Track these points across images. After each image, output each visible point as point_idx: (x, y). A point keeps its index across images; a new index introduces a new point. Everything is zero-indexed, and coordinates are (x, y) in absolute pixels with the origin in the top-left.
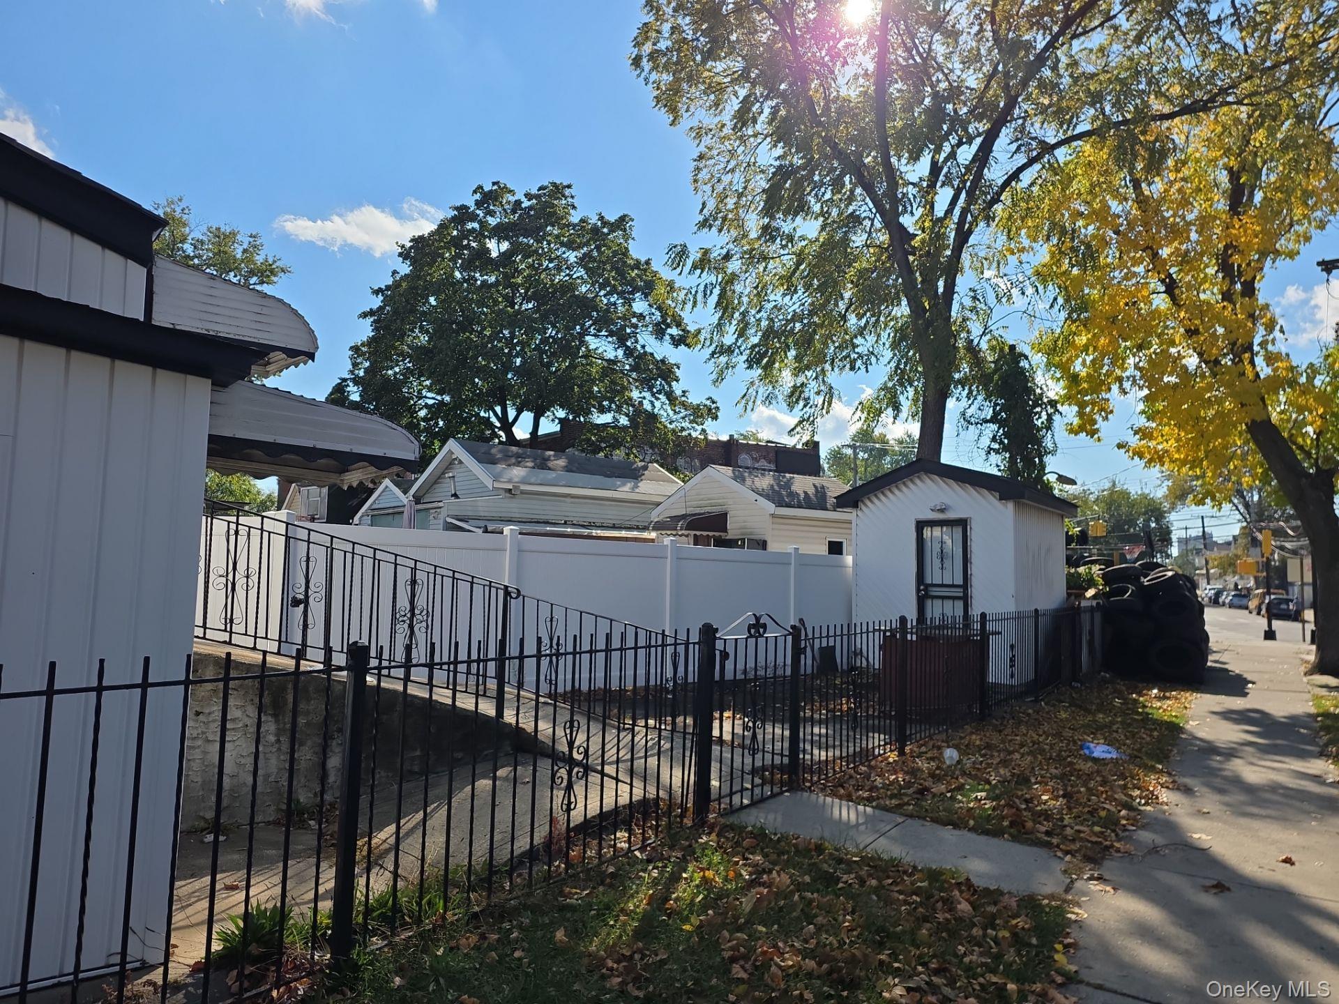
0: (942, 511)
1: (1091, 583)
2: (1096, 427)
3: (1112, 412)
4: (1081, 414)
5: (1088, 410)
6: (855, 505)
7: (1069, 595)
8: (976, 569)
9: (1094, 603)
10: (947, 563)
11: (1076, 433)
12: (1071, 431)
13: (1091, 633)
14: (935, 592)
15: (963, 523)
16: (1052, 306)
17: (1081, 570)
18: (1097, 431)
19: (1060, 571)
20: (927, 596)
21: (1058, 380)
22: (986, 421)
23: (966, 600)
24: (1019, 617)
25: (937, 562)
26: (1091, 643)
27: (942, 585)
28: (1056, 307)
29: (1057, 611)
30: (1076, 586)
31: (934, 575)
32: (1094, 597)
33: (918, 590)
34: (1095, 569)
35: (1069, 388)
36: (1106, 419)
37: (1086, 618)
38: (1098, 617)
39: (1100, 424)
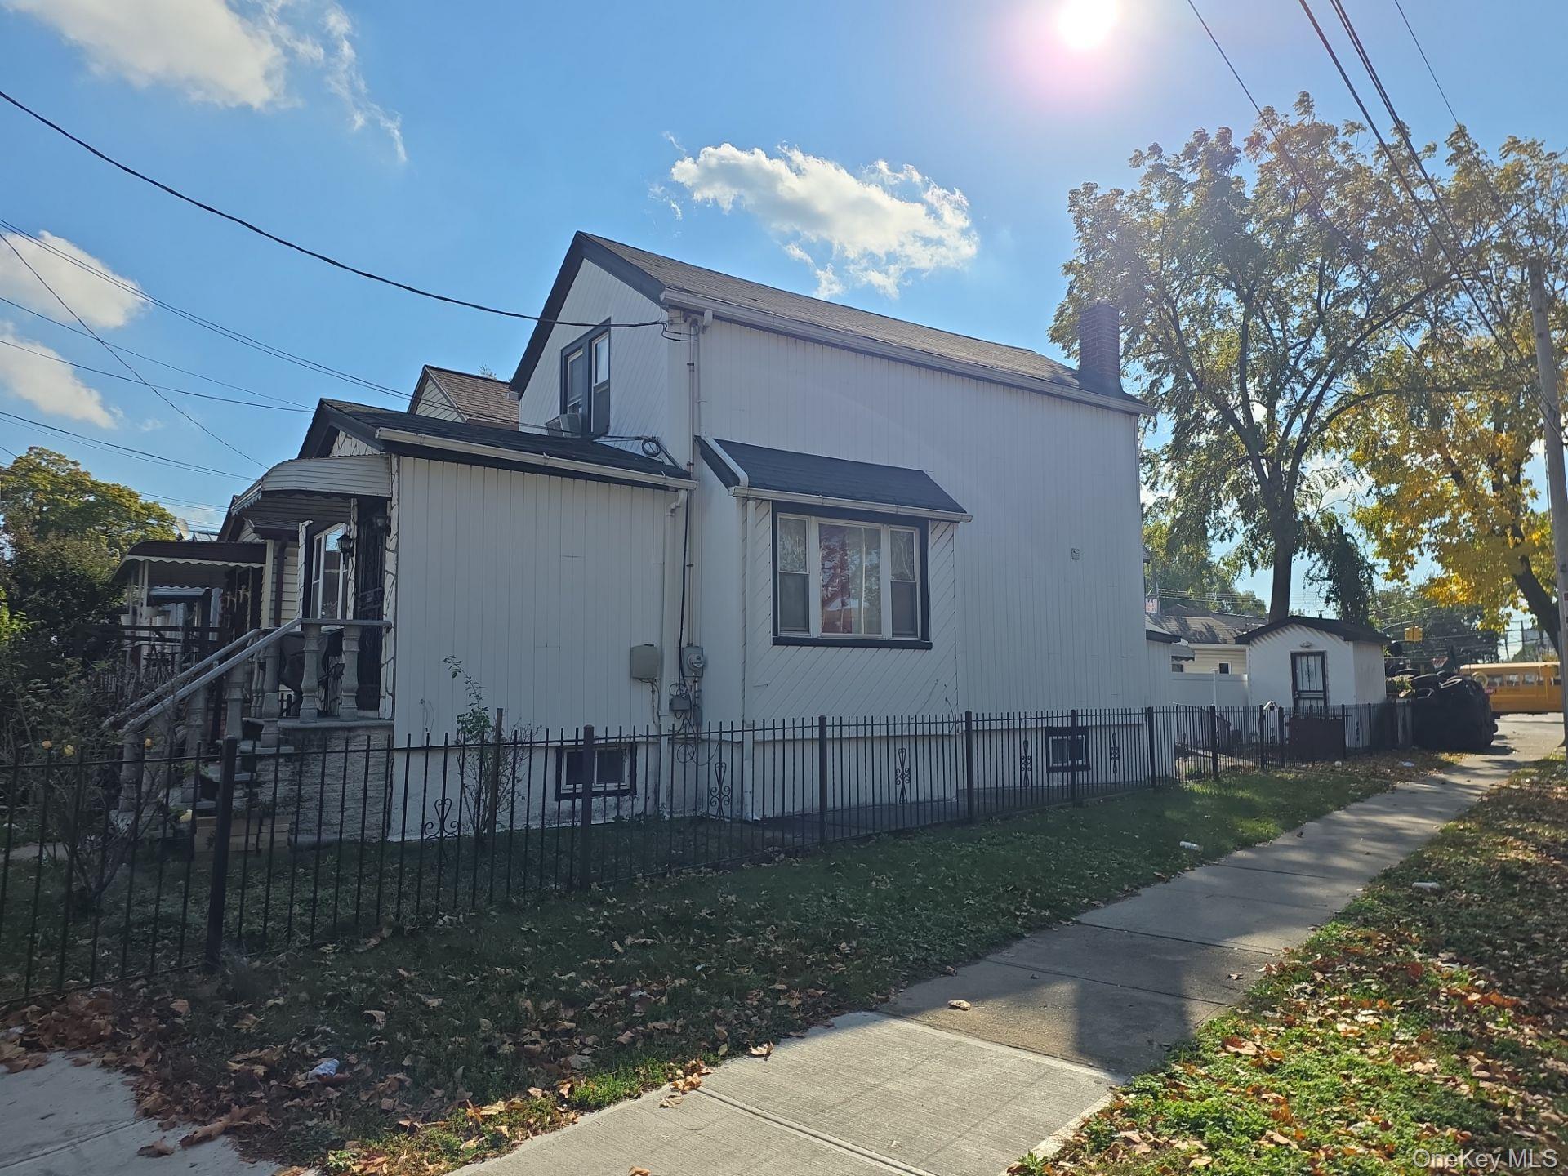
0: (1307, 647)
1: (1402, 687)
2: (1405, 574)
3: (1416, 563)
4: (1392, 566)
5: (1397, 564)
6: (1248, 643)
7: (1388, 696)
8: (1331, 681)
9: (1406, 701)
10: (1313, 678)
11: (1391, 580)
12: (1387, 579)
13: (1404, 719)
14: (1304, 695)
15: (1322, 654)
16: (1368, 495)
17: (1396, 679)
18: (1406, 577)
19: (1382, 680)
20: (1300, 698)
21: (1373, 541)
22: (1324, 579)
23: (1325, 699)
24: (1358, 707)
25: (1306, 678)
26: (1404, 726)
27: (1310, 691)
28: (1372, 495)
29: (1381, 704)
30: (1393, 689)
31: (1304, 685)
32: (1406, 697)
33: (1294, 695)
34: (1406, 677)
35: (1382, 546)
36: (1412, 568)
37: (1400, 711)
38: (1408, 710)
39: (1407, 572)
